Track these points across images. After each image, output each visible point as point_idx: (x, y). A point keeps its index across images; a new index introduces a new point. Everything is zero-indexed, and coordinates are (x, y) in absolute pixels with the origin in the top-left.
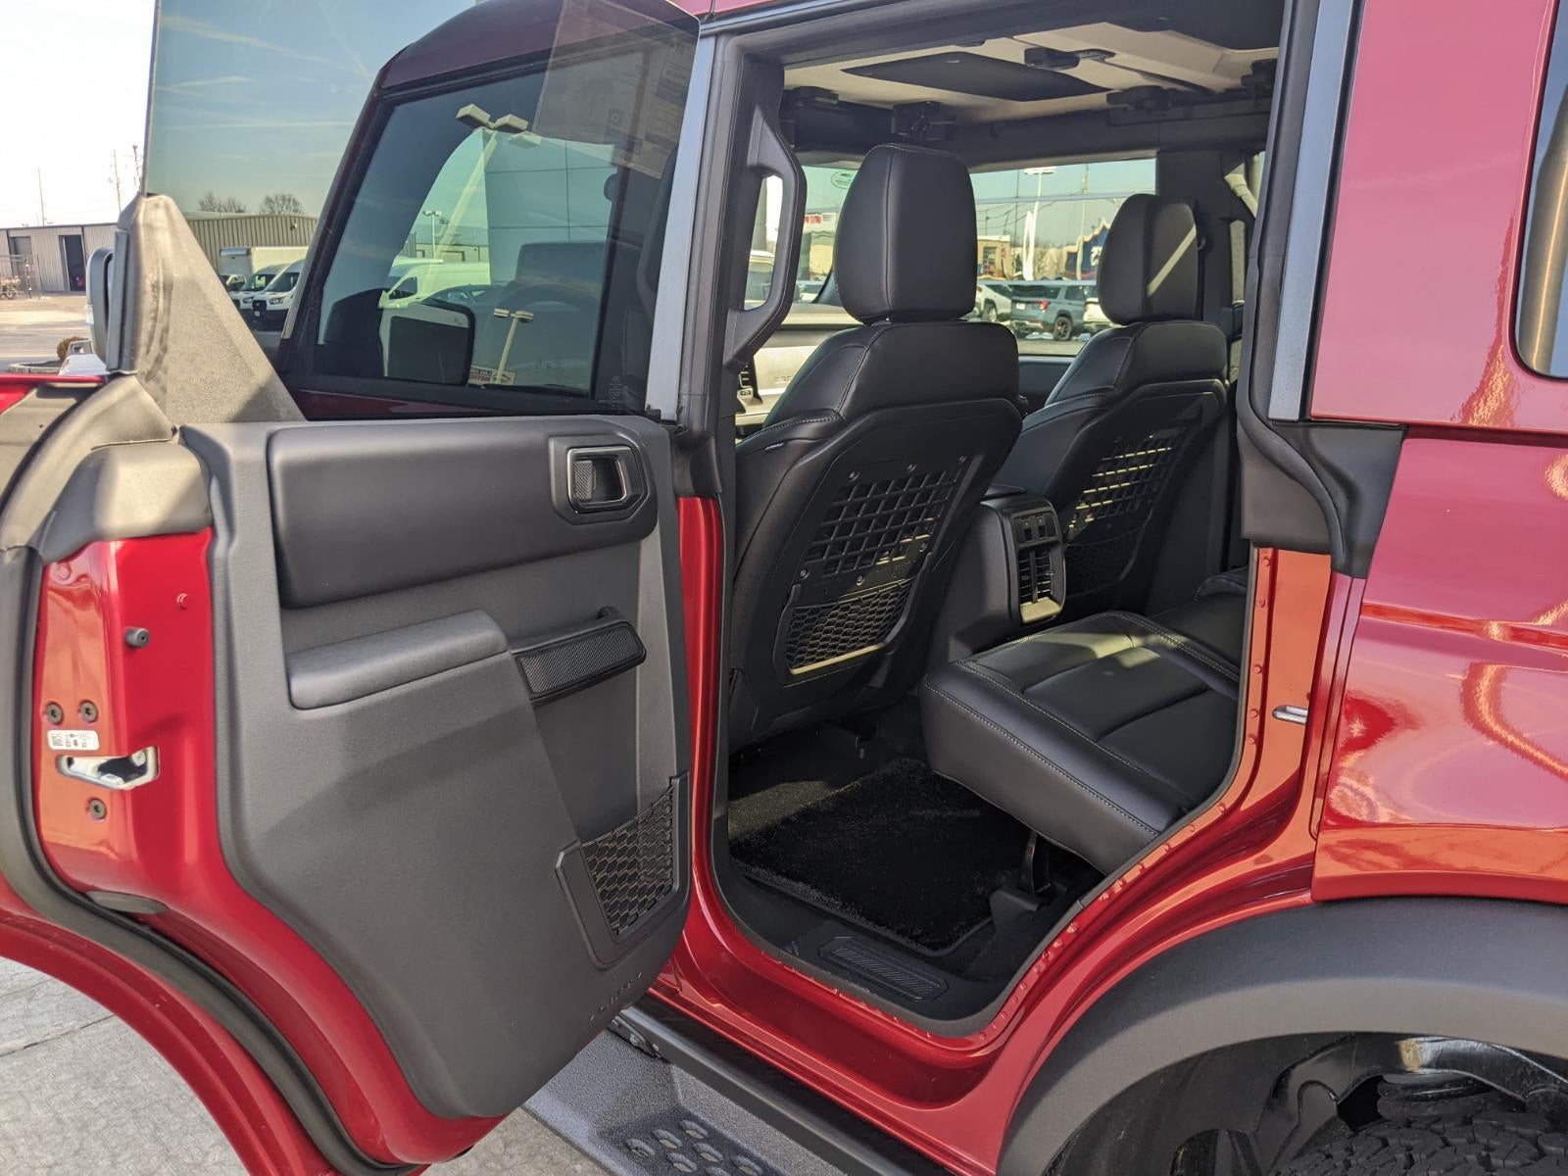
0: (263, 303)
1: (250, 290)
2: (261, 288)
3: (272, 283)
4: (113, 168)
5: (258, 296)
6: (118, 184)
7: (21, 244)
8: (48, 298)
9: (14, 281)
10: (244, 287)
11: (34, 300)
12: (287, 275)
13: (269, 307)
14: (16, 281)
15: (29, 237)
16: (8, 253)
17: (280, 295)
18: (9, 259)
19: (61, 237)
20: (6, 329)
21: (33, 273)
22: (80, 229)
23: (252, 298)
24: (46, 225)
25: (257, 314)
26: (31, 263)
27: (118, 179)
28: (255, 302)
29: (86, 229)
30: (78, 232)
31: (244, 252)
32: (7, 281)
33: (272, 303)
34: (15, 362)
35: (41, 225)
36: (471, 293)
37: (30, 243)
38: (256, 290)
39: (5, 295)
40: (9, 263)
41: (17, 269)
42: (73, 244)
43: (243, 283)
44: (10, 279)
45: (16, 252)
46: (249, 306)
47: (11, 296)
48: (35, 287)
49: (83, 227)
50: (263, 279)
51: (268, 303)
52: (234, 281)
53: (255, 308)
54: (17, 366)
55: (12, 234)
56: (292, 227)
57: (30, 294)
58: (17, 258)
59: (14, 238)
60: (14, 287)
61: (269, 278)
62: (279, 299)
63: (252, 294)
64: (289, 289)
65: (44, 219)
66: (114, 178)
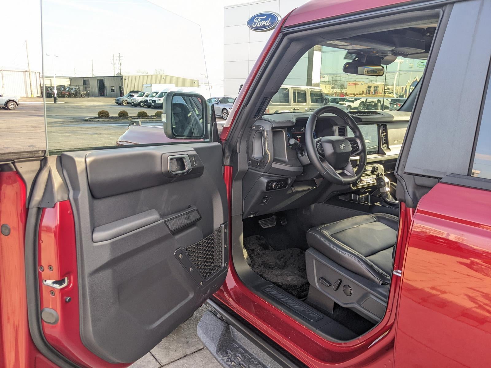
0: (155, 101)
1: (151, 97)
2: (154, 97)
3: (157, 95)
4: (113, 60)
5: (154, 99)
6: (114, 65)
7: (87, 82)
8: (94, 98)
9: (84, 93)
10: (149, 96)
11: (90, 98)
12: (162, 93)
13: (157, 102)
14: (85, 93)
15: (89, 80)
16: (83, 85)
17: (160, 98)
18: (83, 86)
19: (98, 80)
20: (82, 107)
21: (90, 91)
22: (103, 78)
23: (152, 99)
24: (94, 76)
25: (153, 104)
26: (89, 88)
27: (114, 63)
28: (153, 100)
29: (105, 78)
30: (103, 79)
31: (150, 86)
32: (83, 93)
33: (157, 101)
34: (86, 117)
35: (92, 76)
36: (218, 99)
37: (89, 82)
38: (153, 97)
39: (82, 97)
40: (83, 87)
41: (85, 89)
42: (101, 82)
43: (149, 95)
44: (83, 92)
45: (85, 84)
46: (151, 102)
47: (83, 97)
48: (90, 95)
49: (104, 77)
50: (155, 94)
51: (156, 101)
52: (147, 94)
53: (153, 102)
54: (86, 118)
55: (84, 79)
56: (163, 78)
57: (88, 97)
58: (85, 86)
59: (85, 80)
60: (84, 94)
61: (157, 93)
62: (160, 100)
63: (152, 98)
64: (162, 97)
65: (93, 75)
66: (113, 63)
